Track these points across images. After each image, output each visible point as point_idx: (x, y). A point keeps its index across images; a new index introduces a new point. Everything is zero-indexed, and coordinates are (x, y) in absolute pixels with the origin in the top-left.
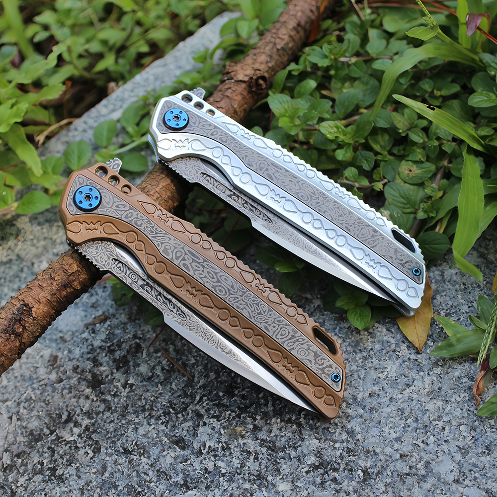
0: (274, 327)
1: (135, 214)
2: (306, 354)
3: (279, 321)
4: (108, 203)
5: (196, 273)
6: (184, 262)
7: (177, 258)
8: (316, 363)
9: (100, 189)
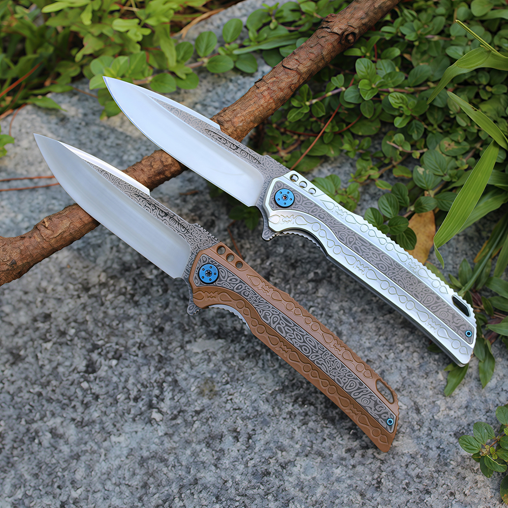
4: (224, 278)
7: (274, 323)
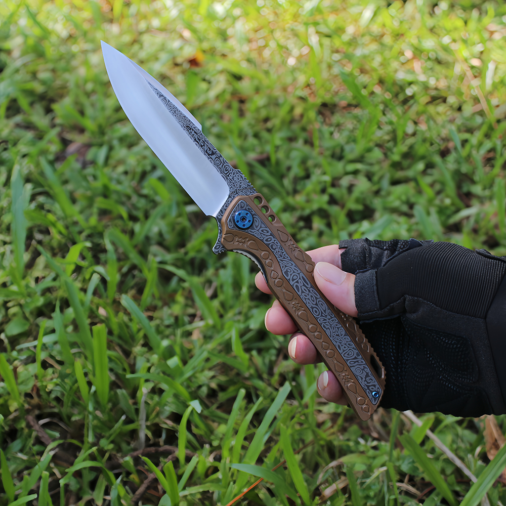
0: (345, 347)
1: (273, 239)
2: (361, 373)
3: (349, 344)
4: (257, 227)
5: (303, 294)
6: (297, 284)
7: (293, 280)
8: (366, 380)
9: (254, 215)
